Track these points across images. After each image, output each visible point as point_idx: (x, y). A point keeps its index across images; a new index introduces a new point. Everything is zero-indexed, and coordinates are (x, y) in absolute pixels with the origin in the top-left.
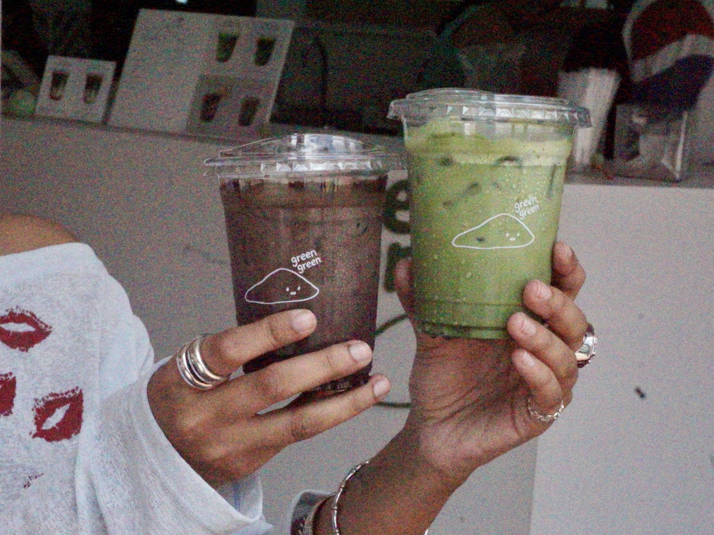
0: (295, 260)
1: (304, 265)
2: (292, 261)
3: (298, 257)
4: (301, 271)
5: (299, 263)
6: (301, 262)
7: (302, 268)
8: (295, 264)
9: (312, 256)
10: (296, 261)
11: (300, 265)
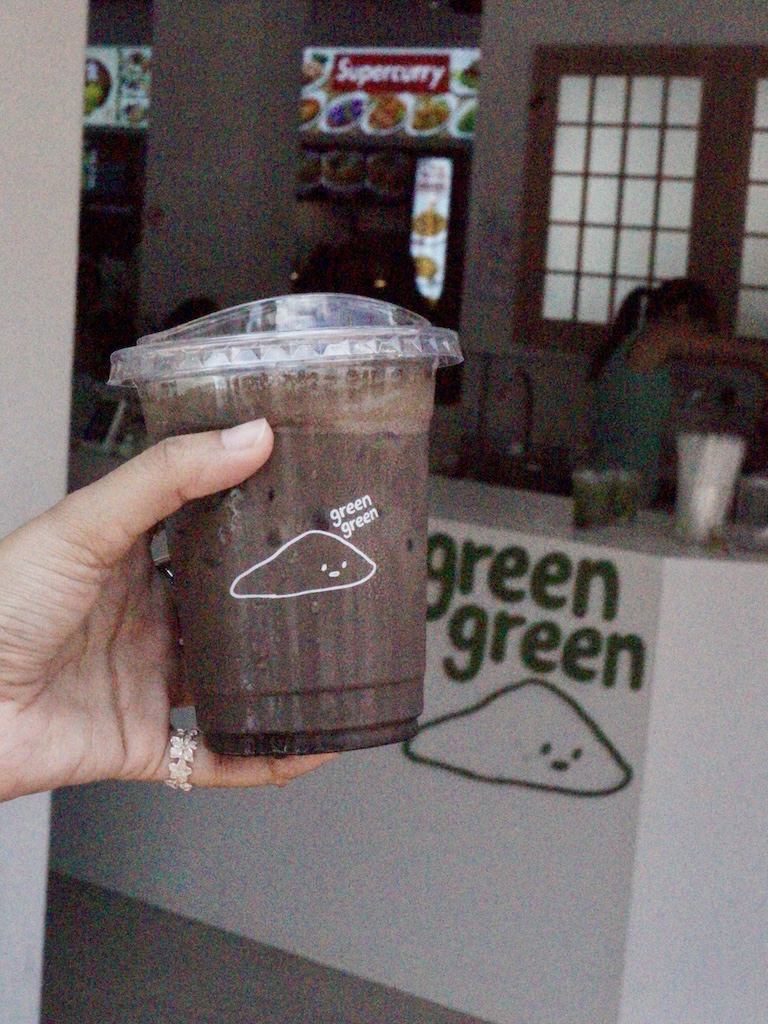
0: (336, 514)
1: (352, 522)
2: (333, 517)
3: (342, 509)
4: (347, 534)
5: (344, 520)
6: (347, 518)
7: (348, 528)
8: (336, 521)
9: (365, 506)
10: (338, 517)
11: (346, 524)
